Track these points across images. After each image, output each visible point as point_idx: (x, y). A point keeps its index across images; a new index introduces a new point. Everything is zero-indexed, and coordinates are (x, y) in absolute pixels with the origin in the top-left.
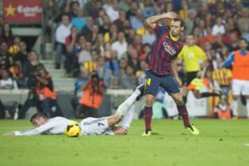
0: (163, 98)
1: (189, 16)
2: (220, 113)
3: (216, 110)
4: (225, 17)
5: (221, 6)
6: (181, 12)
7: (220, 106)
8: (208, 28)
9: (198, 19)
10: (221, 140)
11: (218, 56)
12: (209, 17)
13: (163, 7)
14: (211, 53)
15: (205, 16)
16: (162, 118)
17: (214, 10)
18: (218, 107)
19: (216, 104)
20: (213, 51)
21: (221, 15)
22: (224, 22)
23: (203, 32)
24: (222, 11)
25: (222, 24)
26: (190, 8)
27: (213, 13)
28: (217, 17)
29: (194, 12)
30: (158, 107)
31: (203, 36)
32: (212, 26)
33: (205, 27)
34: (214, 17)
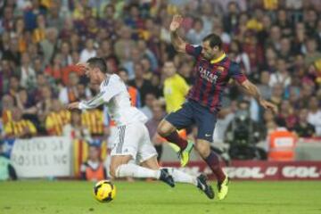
0: (10, 151)
1: (46, 37)
2: (89, 173)
3: (83, 168)
4: (98, 39)
5: (93, 22)
6: (37, 32)
7: (90, 163)
8: (75, 54)
9: (60, 41)
10: (91, 210)
11: (88, 93)
12: (74, 38)
13: (11, 24)
14: (78, 89)
15: (69, 37)
16: (8, 180)
17: (83, 29)
18: (86, 164)
19: (84, 159)
20: (81, 86)
21: (93, 36)
22: (97, 45)
23: (66, 59)
24: (95, 30)
25: (94, 48)
26: (47, 25)
27: (81, 34)
28: (88, 38)
29: (54, 31)
30: (3, 164)
31: (67, 65)
32: (79, 51)
33: (71, 52)
34: (83, 38)
